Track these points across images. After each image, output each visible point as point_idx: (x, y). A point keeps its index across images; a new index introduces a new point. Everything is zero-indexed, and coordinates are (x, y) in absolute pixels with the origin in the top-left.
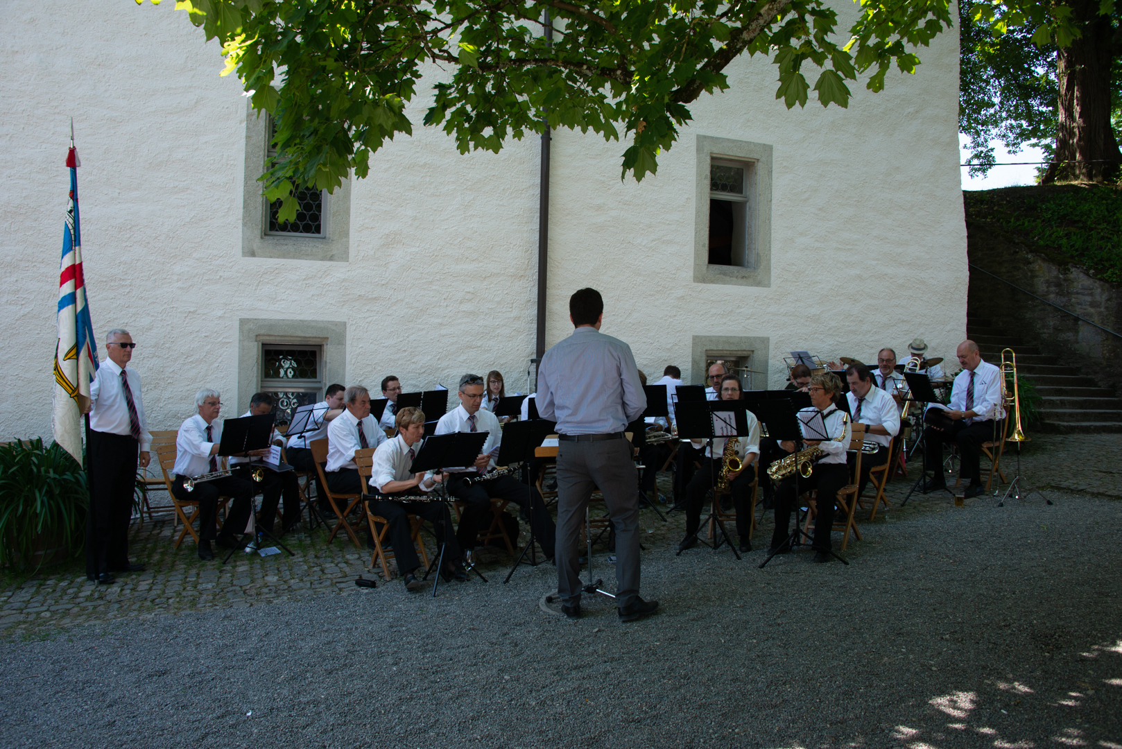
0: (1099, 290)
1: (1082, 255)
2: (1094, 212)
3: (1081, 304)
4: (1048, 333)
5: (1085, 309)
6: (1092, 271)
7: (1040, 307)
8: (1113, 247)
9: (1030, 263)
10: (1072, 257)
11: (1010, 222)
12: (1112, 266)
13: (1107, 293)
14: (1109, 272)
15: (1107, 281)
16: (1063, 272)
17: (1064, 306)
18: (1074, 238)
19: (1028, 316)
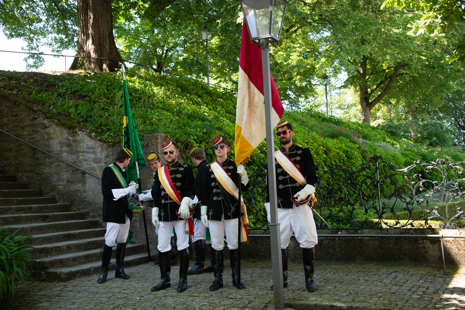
0: (100, 149)
1: (86, 121)
2: (97, 90)
3: (87, 161)
4: (63, 185)
5: (90, 165)
6: (93, 134)
7: (55, 164)
8: (109, 115)
9: (46, 127)
10: (79, 123)
11: (31, 94)
12: (109, 130)
13: (105, 151)
14: (106, 135)
15: (105, 142)
16: (72, 135)
17: (74, 162)
18: (80, 108)
19: (46, 171)
